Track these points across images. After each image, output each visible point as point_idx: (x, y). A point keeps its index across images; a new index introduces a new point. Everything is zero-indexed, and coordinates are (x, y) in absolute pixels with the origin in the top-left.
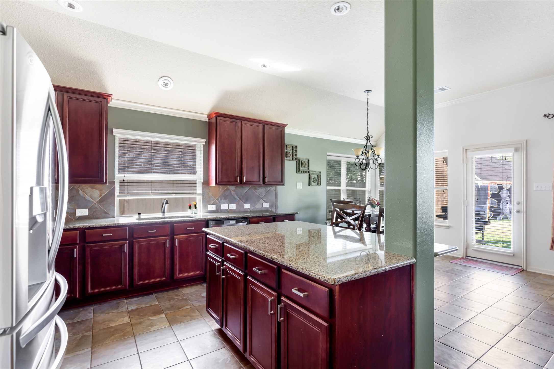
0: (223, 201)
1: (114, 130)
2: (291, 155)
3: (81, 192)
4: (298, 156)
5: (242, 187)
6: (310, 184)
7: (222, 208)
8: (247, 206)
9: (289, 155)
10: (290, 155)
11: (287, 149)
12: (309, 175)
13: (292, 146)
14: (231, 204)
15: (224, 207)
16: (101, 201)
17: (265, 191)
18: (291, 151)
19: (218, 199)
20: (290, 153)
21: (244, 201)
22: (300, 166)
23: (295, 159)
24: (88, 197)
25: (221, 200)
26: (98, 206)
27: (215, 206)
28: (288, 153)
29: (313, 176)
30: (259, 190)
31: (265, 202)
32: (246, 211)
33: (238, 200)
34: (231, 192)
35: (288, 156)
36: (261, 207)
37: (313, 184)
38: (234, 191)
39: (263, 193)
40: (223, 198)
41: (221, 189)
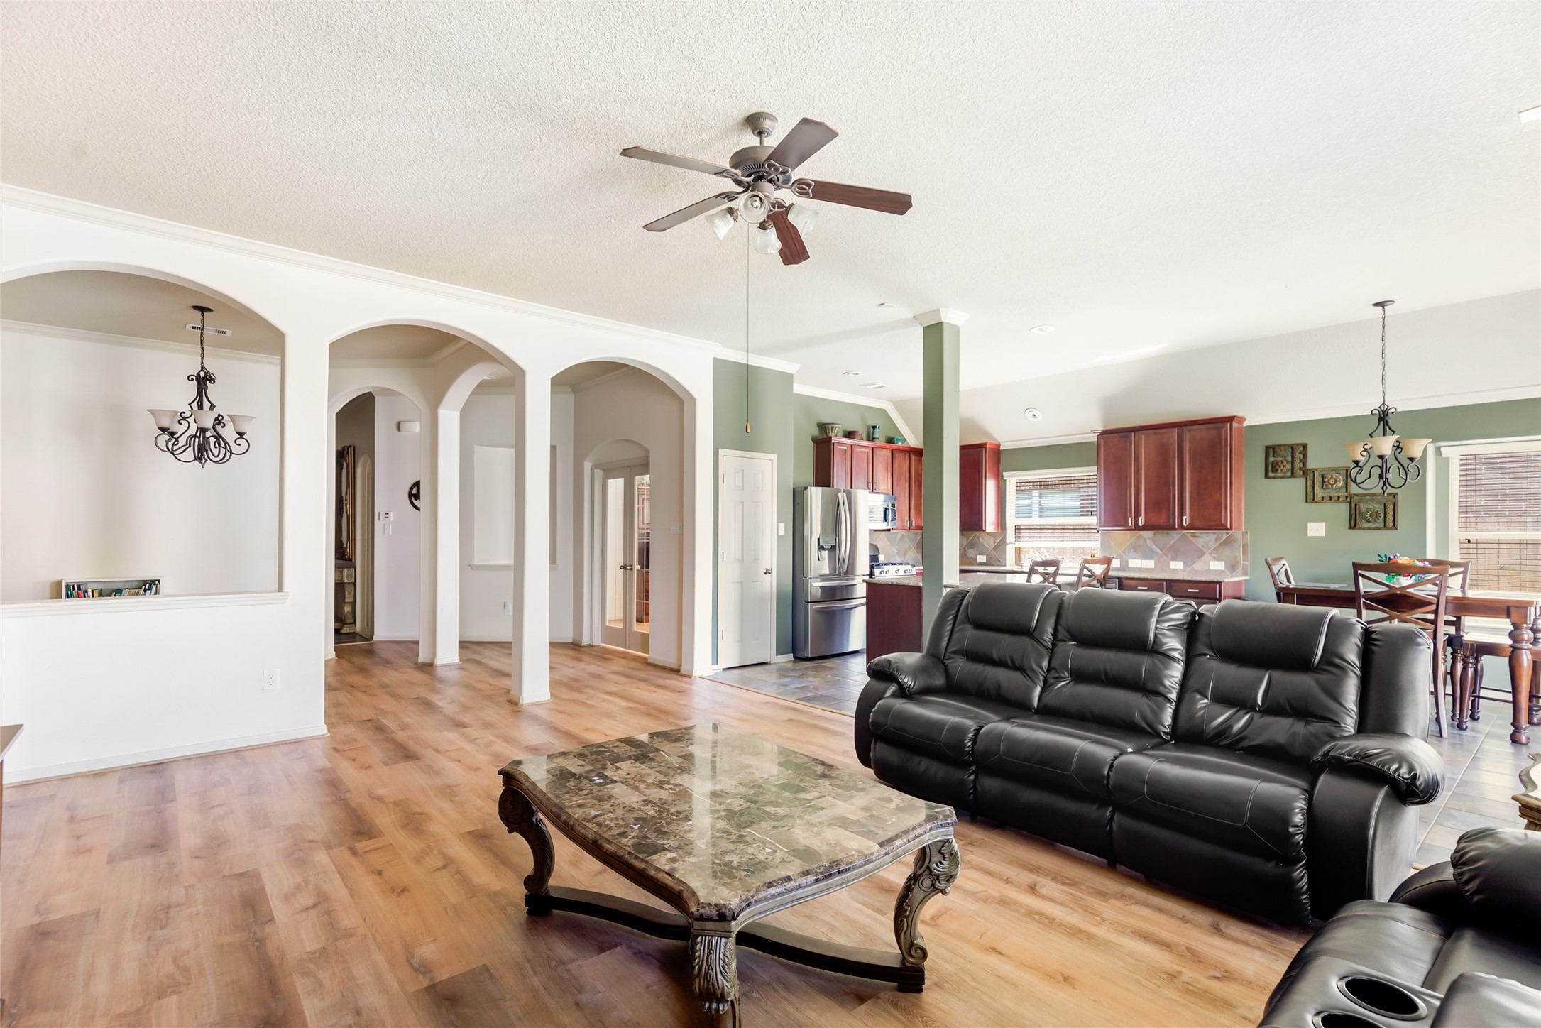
0: (1132, 554)
1: (1004, 474)
2: (1289, 466)
3: (981, 539)
4: (1311, 465)
5: (1168, 533)
6: (1353, 525)
7: (1130, 565)
8: (1177, 565)
9: (1280, 467)
10: (1282, 467)
11: (1274, 456)
12: (1350, 503)
13: (1292, 448)
14: (1145, 559)
15: (1134, 563)
16: (995, 548)
17: (1216, 540)
18: (1289, 459)
19: (1124, 551)
20: (1282, 462)
21: (1170, 556)
22: (1316, 487)
23: (1301, 473)
24: (985, 544)
25: (1129, 552)
26: (993, 553)
27: (1119, 560)
28: (1277, 464)
29: (1363, 507)
30: (1201, 539)
31: (1216, 559)
32: (1175, 571)
33: (1157, 554)
34: (1145, 540)
35: (1277, 470)
36: (1207, 568)
37: (1362, 523)
38: (1153, 539)
39: (1211, 543)
40: (1132, 550)
41: (1128, 537)
